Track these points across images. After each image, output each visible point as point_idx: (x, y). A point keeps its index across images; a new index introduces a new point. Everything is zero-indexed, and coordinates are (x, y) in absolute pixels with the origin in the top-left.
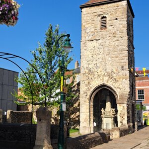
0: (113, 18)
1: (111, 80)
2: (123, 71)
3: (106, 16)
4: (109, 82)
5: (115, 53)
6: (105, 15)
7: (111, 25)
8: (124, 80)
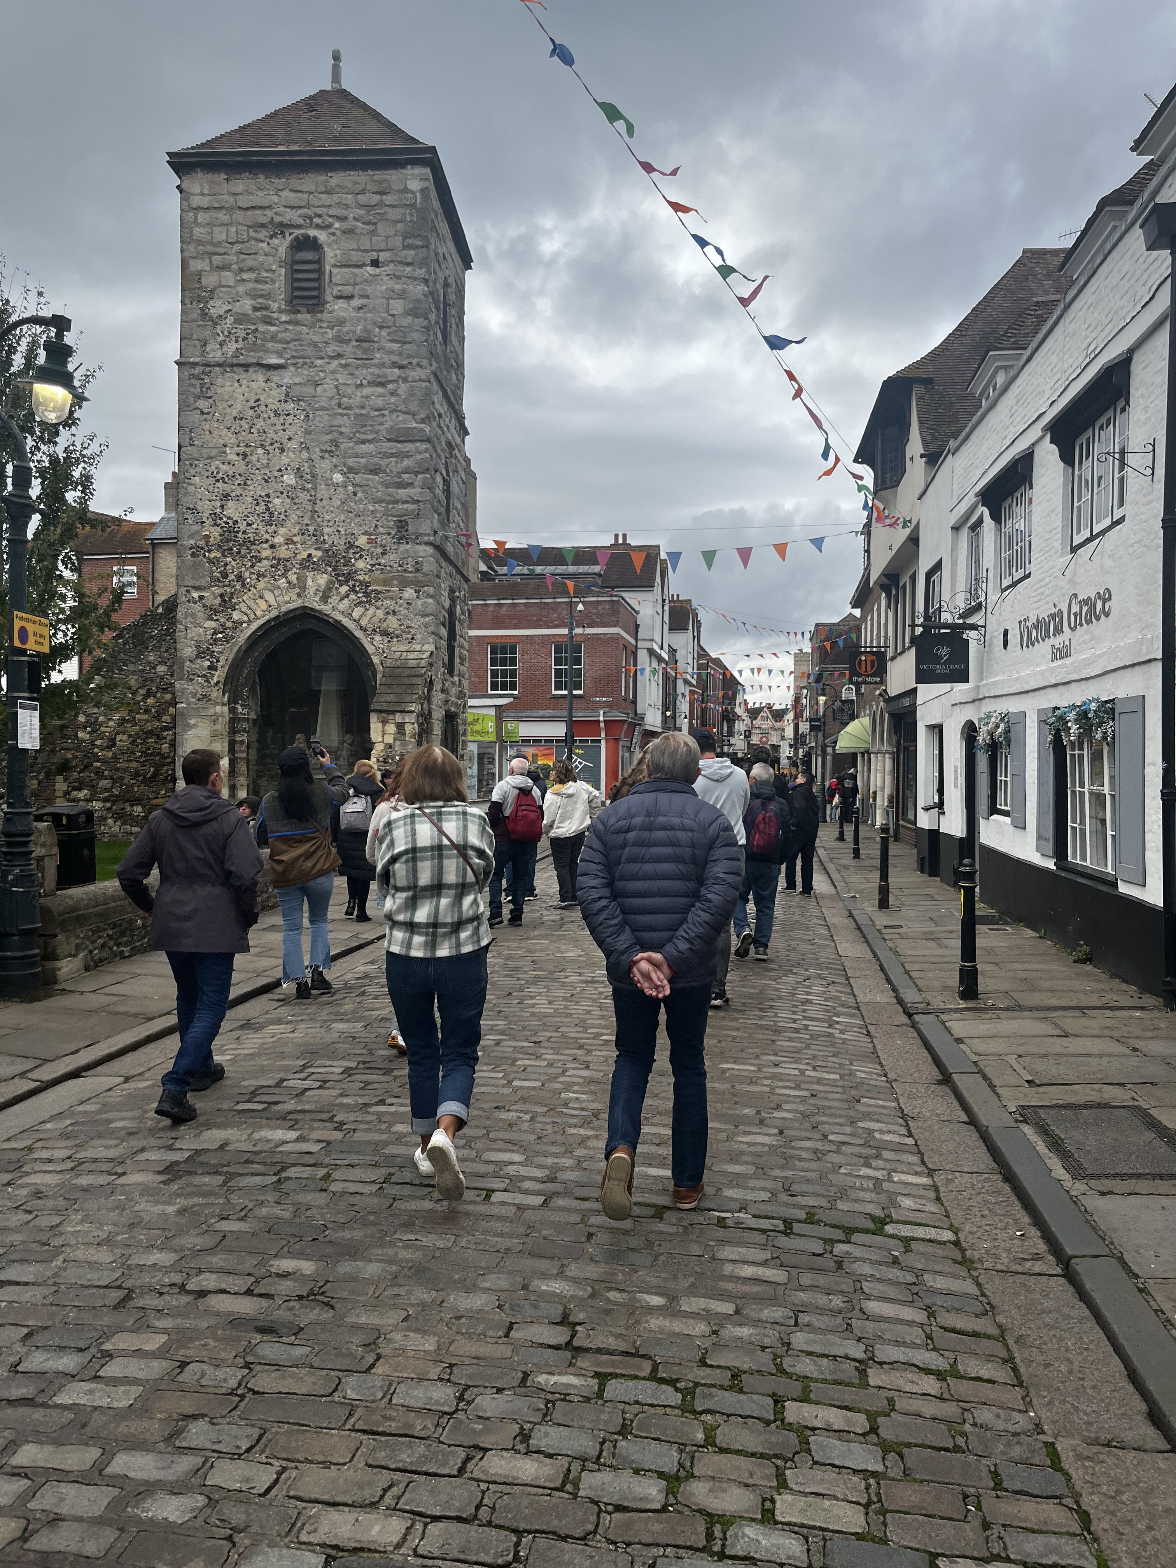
0: (356, 257)
1: (344, 589)
2: (403, 547)
3: (322, 236)
4: (334, 600)
5: (365, 448)
6: (312, 233)
7: (349, 289)
8: (409, 593)
